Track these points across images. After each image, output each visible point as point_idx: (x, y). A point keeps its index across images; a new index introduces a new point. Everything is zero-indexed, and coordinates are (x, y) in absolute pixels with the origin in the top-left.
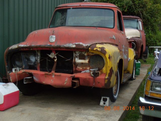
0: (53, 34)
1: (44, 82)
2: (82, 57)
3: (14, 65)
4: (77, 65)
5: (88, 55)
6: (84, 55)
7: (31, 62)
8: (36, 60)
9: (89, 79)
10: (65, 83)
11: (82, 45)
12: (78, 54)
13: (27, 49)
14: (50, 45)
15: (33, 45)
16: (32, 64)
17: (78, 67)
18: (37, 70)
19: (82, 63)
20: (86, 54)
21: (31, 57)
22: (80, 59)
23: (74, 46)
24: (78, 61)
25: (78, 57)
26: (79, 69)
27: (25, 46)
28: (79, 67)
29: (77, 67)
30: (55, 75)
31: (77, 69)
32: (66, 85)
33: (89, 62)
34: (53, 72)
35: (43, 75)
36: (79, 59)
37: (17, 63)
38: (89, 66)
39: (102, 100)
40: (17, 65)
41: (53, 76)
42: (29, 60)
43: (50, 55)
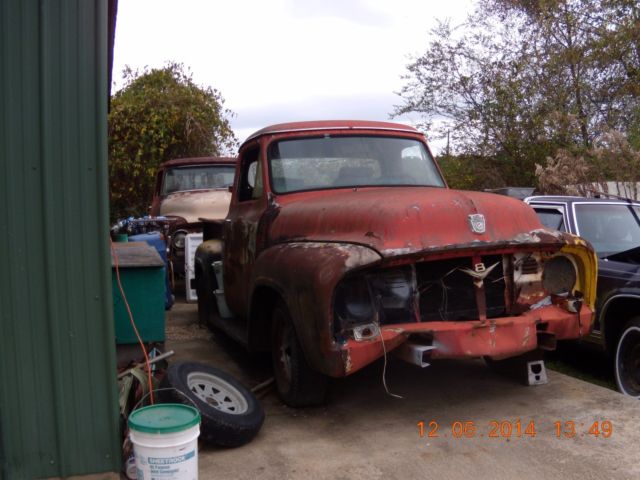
1: (469, 353)
2: (529, 268)
3: (340, 318)
4: (521, 288)
5: (542, 261)
6: (535, 260)
7: (397, 299)
8: (412, 292)
9: (568, 320)
10: (524, 343)
11: (549, 236)
12: (521, 262)
13: (400, 262)
14: (482, 242)
15: (433, 247)
16: (401, 305)
17: (522, 296)
18: (415, 321)
19: (531, 284)
20: (538, 259)
21: (395, 285)
22: (526, 271)
23: (537, 240)
24: (520, 278)
25: (520, 268)
26: (523, 299)
27: (408, 251)
28: (524, 293)
29: (518, 296)
30: (498, 326)
31: (519, 301)
32: (526, 347)
33: (543, 277)
34: (483, 317)
35: (467, 331)
36: (523, 273)
37: (354, 309)
38: (543, 289)
40: (351, 316)
41: (492, 330)
42: (388, 294)
43: (473, 269)
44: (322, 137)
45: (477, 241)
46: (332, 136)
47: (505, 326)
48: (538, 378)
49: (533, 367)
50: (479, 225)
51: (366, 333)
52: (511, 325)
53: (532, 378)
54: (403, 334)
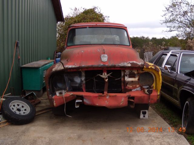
0: (104, 53)
1: (97, 105)
2: (132, 75)
3: (55, 88)
4: (126, 83)
5: (138, 73)
6: (134, 73)
7: (76, 83)
8: (82, 81)
9: (144, 97)
10: (121, 104)
11: (137, 64)
12: (128, 73)
13: (75, 70)
14: (104, 65)
15: (83, 66)
16: (77, 85)
19: (132, 81)
20: (136, 72)
21: (75, 78)
22: (130, 77)
23: (129, 65)
24: (127, 79)
25: (128, 75)
26: (129, 87)
27: (74, 66)
28: (129, 85)
29: (126, 86)
30: (110, 96)
31: (127, 87)
32: (122, 105)
33: (139, 79)
34: (106, 93)
35: (96, 97)
36: (129, 78)
37: (59, 85)
38: (139, 84)
39: (141, 113)
40: (59, 87)
41: (108, 97)
42: (72, 81)
43: (102, 75)
44: (86, 28)
45: (102, 64)
46: (89, 27)
47: (113, 96)
48: (144, 116)
49: (143, 112)
50: (105, 58)
51: (61, 93)
52: (116, 96)
53: (142, 116)
54: (72, 95)
